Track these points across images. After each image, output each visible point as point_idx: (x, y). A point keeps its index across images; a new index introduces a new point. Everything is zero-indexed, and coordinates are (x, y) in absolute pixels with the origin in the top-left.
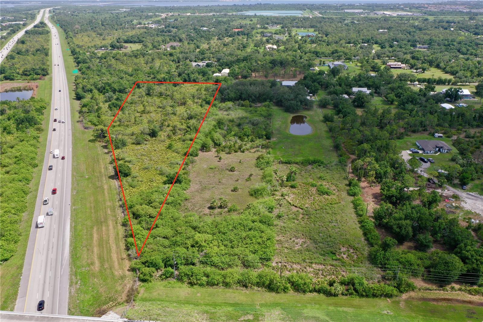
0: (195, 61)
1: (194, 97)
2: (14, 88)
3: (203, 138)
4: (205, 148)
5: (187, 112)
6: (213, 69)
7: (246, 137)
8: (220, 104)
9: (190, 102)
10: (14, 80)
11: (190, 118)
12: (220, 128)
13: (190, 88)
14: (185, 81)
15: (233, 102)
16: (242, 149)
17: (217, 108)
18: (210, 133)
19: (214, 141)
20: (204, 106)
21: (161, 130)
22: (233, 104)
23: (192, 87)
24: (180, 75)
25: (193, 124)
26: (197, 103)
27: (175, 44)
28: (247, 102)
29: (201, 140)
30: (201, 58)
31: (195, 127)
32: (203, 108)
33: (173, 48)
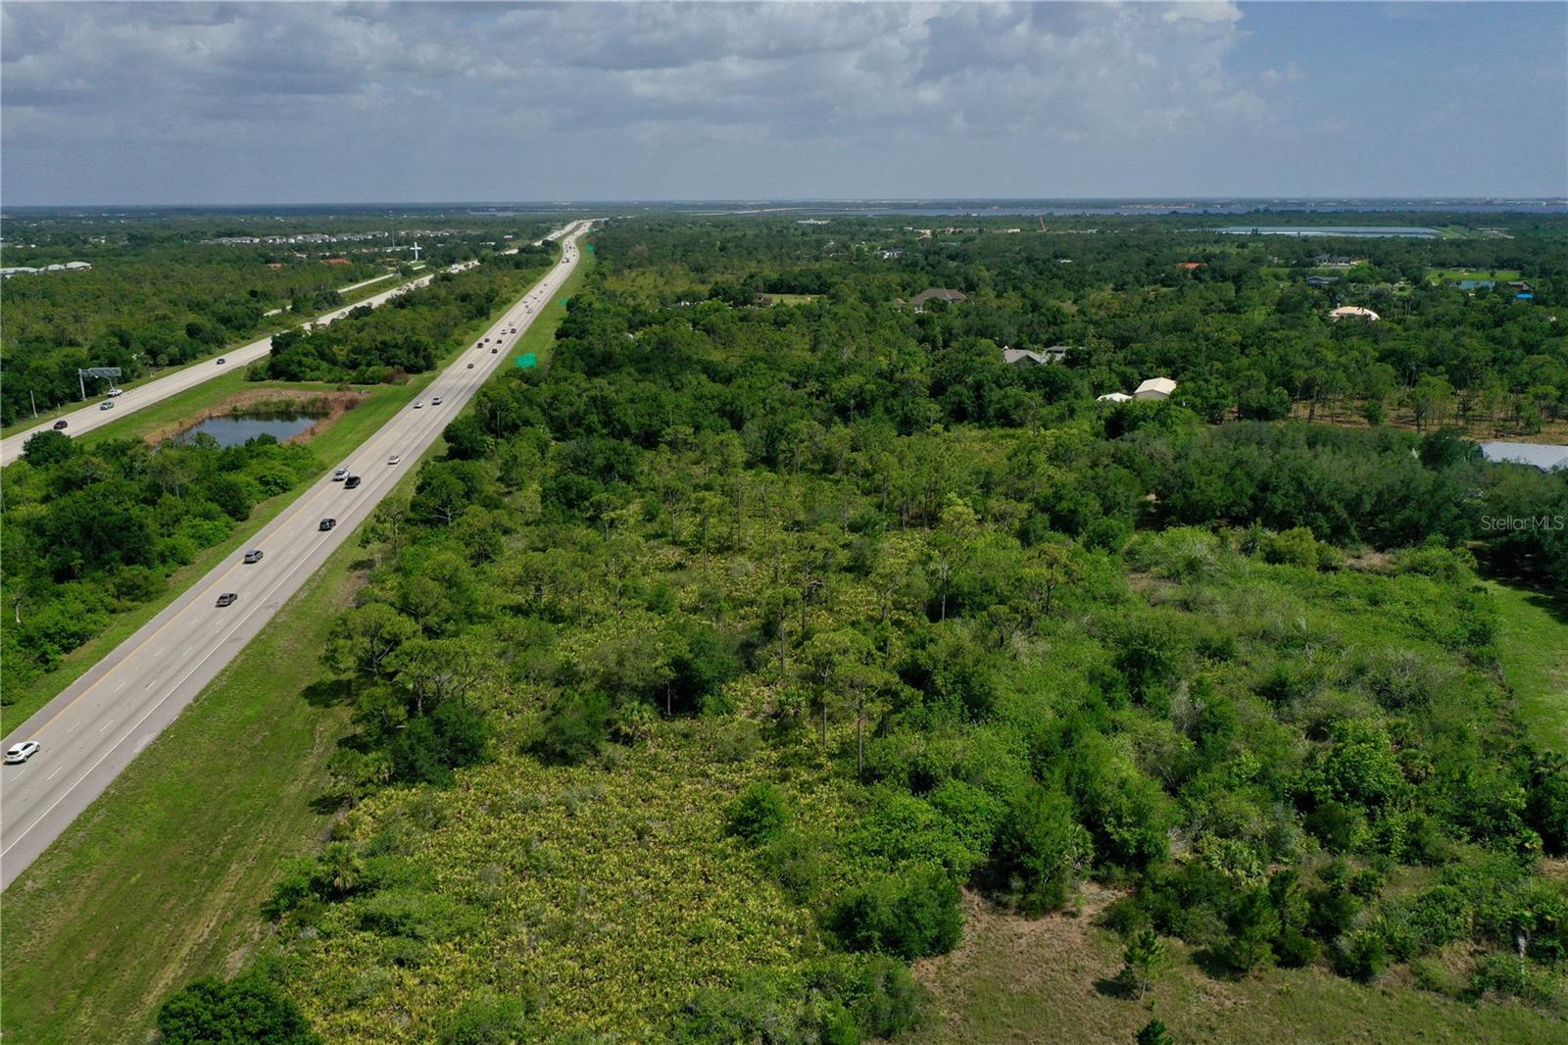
0: (1018, 346)
1: (987, 488)
2: (266, 404)
3: (1017, 780)
4: (1017, 883)
5: (932, 566)
6: (1100, 374)
7: (1357, 812)
8: (1136, 537)
9: (959, 507)
10: (299, 380)
11: (946, 604)
12: (1138, 699)
13: (977, 446)
14: (959, 415)
15: (1215, 530)
16: (1344, 943)
17: (1118, 558)
18: (1067, 737)
19: (1091, 820)
20: (1040, 539)
21: (750, 667)
22: (1215, 540)
23: (988, 445)
24: (937, 390)
25: (956, 652)
26: (999, 518)
27: (947, 295)
28: (1303, 540)
29: (993, 789)
30: (1044, 337)
31: (963, 679)
32: (1030, 552)
33: (939, 306)
